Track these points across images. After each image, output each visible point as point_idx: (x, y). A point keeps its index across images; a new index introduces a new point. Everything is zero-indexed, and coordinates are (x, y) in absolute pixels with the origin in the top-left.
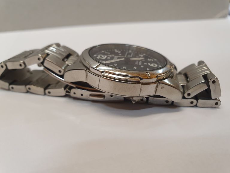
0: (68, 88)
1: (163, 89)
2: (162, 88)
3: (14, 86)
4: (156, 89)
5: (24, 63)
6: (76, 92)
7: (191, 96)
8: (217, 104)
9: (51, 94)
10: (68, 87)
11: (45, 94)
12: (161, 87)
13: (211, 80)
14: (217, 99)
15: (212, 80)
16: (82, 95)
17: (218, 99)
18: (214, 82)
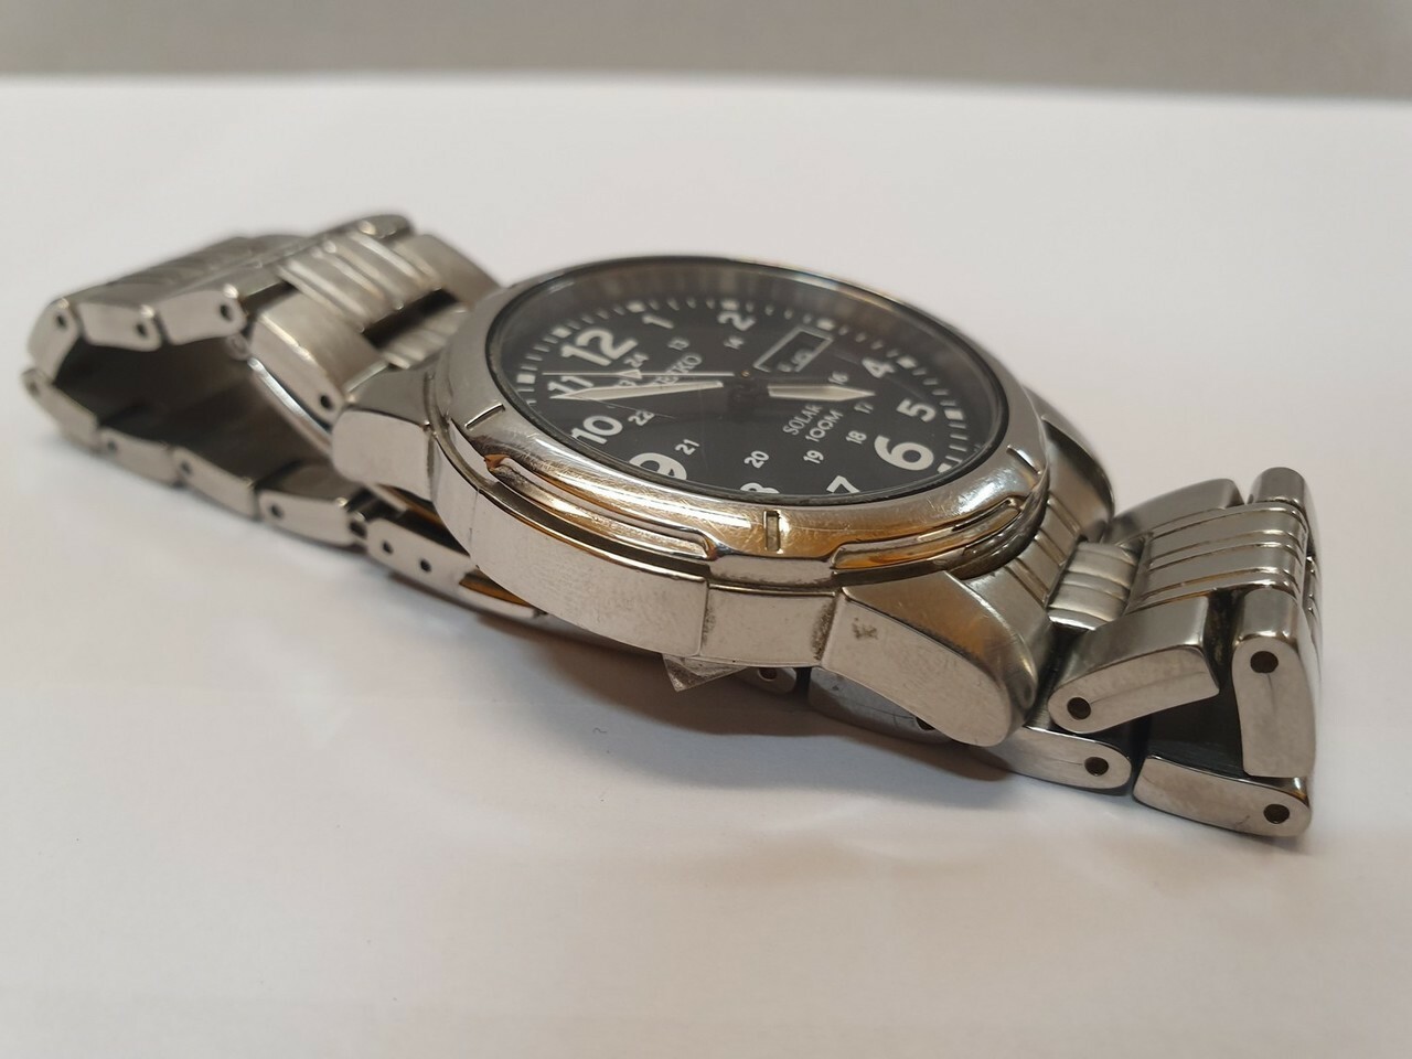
0: (366, 503)
1: (864, 641)
2: (858, 636)
3: (121, 440)
4: (825, 636)
5: (157, 321)
6: (393, 543)
7: (1095, 724)
8: (1277, 814)
9: (283, 523)
10: (367, 505)
11: (256, 518)
12: (855, 626)
13: (1251, 642)
14: (1291, 780)
15: (1253, 648)
16: (425, 566)
17: (1297, 784)
18: (1264, 662)
